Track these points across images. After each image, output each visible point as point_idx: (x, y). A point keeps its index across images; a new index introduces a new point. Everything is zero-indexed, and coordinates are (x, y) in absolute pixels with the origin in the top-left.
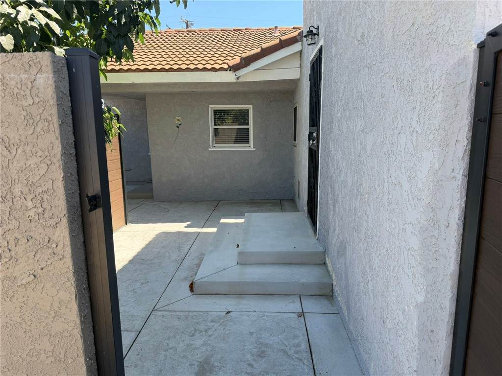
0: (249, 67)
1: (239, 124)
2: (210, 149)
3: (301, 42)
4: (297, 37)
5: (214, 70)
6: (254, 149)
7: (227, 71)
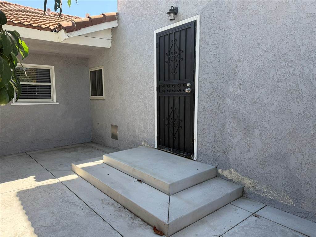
0: (79, 31)
1: (37, 82)
2: (12, 104)
3: (117, 21)
4: (116, 16)
5: (39, 28)
6: (58, 103)
7: (52, 31)
